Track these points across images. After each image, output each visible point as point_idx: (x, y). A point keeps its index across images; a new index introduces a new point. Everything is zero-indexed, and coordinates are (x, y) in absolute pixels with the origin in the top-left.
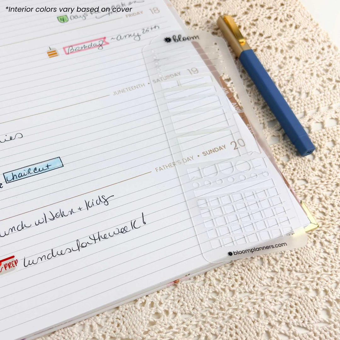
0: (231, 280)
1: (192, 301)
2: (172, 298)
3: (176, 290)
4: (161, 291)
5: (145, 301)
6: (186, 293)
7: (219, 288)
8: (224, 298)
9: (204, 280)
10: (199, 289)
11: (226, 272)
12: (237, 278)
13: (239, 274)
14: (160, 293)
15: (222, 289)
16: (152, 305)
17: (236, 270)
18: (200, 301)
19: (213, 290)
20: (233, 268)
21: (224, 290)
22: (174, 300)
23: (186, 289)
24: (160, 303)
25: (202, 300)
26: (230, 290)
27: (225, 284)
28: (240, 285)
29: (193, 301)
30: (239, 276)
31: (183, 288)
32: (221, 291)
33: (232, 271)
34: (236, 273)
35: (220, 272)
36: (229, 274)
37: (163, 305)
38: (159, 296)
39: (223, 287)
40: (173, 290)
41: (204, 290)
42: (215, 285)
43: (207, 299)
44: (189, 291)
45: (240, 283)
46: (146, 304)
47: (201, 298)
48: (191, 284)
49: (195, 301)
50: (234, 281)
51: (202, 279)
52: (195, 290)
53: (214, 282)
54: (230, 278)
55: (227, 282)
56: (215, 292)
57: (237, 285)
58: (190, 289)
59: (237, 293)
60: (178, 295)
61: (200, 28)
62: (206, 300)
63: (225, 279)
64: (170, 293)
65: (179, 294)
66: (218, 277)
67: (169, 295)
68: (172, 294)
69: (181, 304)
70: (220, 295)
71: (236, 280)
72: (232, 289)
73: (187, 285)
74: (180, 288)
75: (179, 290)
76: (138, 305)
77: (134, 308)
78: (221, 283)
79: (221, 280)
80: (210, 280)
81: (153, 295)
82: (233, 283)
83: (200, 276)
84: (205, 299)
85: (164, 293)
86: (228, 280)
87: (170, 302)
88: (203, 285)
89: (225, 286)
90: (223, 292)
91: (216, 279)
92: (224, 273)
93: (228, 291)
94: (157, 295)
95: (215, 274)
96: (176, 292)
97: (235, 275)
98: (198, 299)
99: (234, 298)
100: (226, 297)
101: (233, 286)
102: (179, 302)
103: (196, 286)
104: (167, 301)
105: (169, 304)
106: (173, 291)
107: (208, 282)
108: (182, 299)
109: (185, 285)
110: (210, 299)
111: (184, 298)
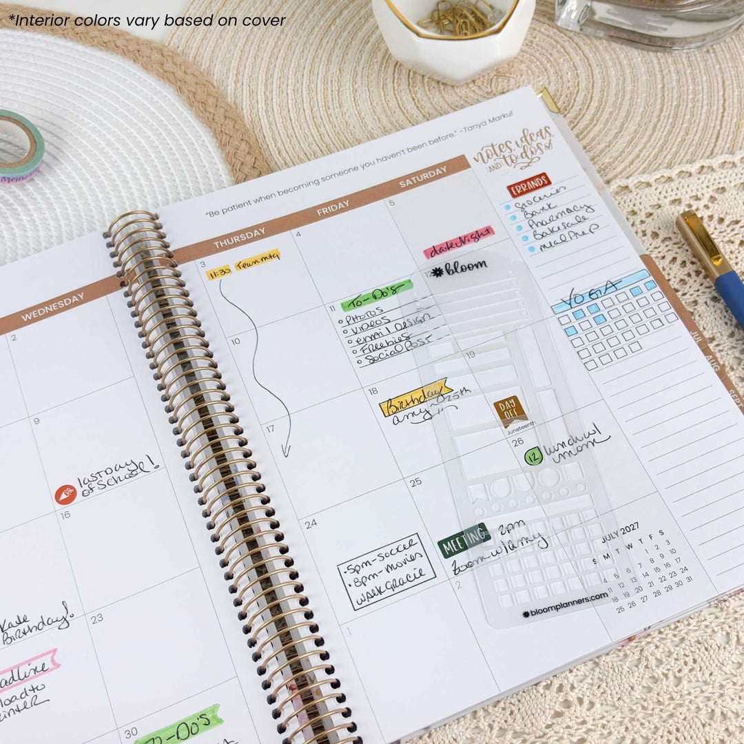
0: (678, 663)
1: (617, 689)
2: (590, 681)
3: (597, 670)
4: (575, 670)
5: (551, 682)
6: (610, 676)
7: (660, 673)
8: (665, 687)
9: (639, 659)
10: (631, 672)
11: (672, 650)
12: (687, 659)
13: (691, 654)
14: (574, 674)
15: (663, 674)
16: (560, 688)
17: (687, 648)
18: (630, 689)
19: (651, 675)
20: (683, 645)
21: (666, 676)
22: (592, 685)
23: (611, 671)
24: (573, 688)
25: (632, 688)
26: (675, 676)
27: (669, 667)
28: (691, 670)
29: (620, 689)
30: (691, 658)
31: (607, 669)
32: (662, 677)
33: (682, 650)
34: (687, 653)
35: (663, 649)
36: (676, 652)
37: (576, 691)
38: (571, 677)
39: (666, 672)
40: (592, 669)
41: (637, 674)
42: (654, 668)
43: (640, 687)
44: (615, 674)
45: (691, 667)
46: (552, 687)
47: (632, 685)
48: (619, 663)
49: (622, 688)
50: (683, 663)
51: (637, 657)
52: (624, 672)
53: (653, 662)
54: (677, 660)
55: (672, 664)
56: (653, 677)
57: (686, 670)
58: (617, 670)
59: (684, 682)
60: (599, 678)
61: (675, 244)
62: (639, 689)
63: (670, 660)
64: (587, 674)
65: (601, 676)
66: (659, 657)
67: (586, 676)
68: (591, 676)
69: (602, 690)
70: (659, 682)
71: (686, 663)
72: (678, 674)
73: (613, 665)
74: (602, 667)
75: (601, 671)
76: (541, 689)
77: (535, 691)
78: (663, 666)
79: (664, 660)
80: (647, 659)
81: (563, 675)
82: (680, 667)
83: (633, 653)
84: (636, 687)
85: (579, 673)
86: (673, 661)
87: (586, 687)
88: (636, 666)
89: (668, 670)
90: (665, 679)
91: (657, 659)
92: (669, 651)
93: (671, 677)
94: (569, 675)
95: (656, 651)
96: (596, 673)
97: (685, 655)
98: (627, 686)
99: (679, 688)
100: (668, 686)
101: (680, 671)
102: (599, 687)
103: (625, 667)
104: (582, 685)
105: (585, 690)
106: (592, 672)
107: (644, 663)
108: (604, 685)
109: (610, 664)
110: (644, 687)
111: (607, 683)
